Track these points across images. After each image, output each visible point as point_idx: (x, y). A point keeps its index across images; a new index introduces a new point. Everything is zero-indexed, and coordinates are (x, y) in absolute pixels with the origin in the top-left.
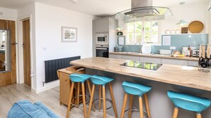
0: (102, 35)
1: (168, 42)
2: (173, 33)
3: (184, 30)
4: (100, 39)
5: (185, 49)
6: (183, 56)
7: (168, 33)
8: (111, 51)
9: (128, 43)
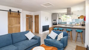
0: (55, 19)
1: (74, 21)
2: (76, 19)
3: (79, 18)
4: (54, 20)
5: (79, 23)
6: (79, 25)
7: (74, 19)
8: (57, 24)
9: (62, 21)
